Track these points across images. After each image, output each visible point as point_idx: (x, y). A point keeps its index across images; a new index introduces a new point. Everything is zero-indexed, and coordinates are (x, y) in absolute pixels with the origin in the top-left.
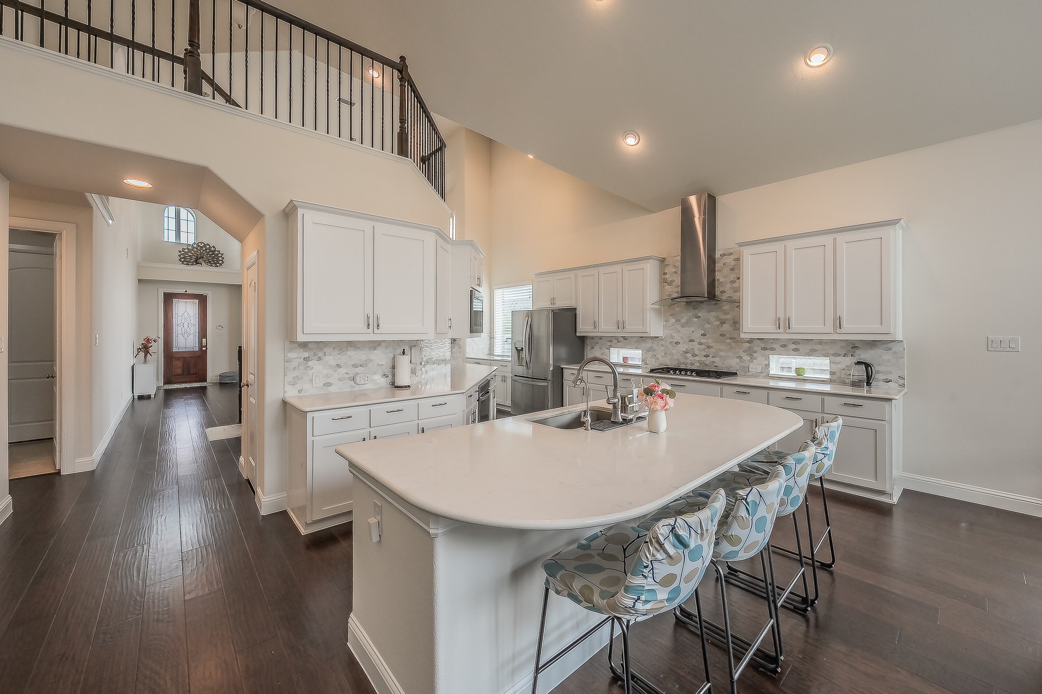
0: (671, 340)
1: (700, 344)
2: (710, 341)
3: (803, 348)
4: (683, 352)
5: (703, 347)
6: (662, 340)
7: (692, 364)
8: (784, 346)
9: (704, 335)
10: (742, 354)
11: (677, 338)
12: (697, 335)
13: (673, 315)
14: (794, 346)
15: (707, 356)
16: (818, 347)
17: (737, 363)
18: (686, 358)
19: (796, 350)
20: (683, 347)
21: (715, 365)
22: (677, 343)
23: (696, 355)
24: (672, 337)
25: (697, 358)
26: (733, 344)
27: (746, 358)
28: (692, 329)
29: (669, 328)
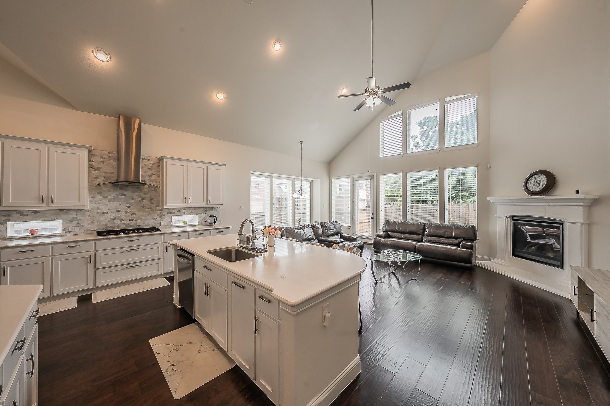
0: (98, 211)
1: (126, 212)
2: (134, 211)
3: (188, 211)
4: (111, 219)
5: (128, 214)
6: (88, 211)
7: (119, 226)
8: (179, 211)
9: (128, 207)
10: (156, 217)
11: (104, 209)
12: (123, 207)
13: (100, 193)
14: (184, 211)
15: (132, 220)
16: (193, 211)
17: (153, 222)
18: (114, 223)
19: (185, 213)
20: (110, 216)
21: (138, 225)
22: (105, 213)
23: (123, 220)
24: (99, 208)
25: (123, 222)
26: (151, 212)
27: (159, 218)
28: (119, 203)
29: (96, 202)
